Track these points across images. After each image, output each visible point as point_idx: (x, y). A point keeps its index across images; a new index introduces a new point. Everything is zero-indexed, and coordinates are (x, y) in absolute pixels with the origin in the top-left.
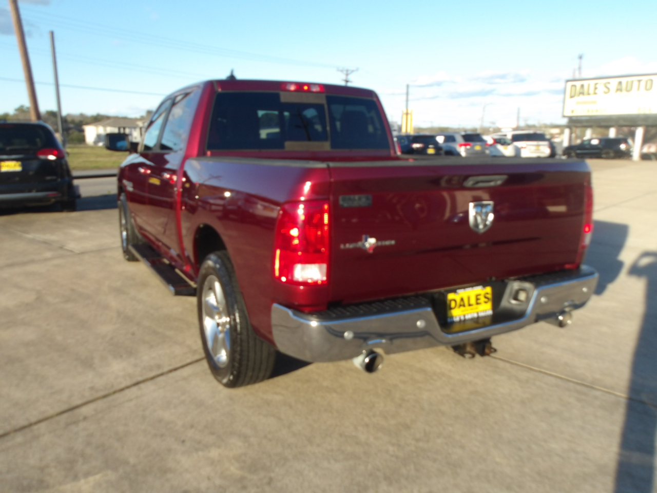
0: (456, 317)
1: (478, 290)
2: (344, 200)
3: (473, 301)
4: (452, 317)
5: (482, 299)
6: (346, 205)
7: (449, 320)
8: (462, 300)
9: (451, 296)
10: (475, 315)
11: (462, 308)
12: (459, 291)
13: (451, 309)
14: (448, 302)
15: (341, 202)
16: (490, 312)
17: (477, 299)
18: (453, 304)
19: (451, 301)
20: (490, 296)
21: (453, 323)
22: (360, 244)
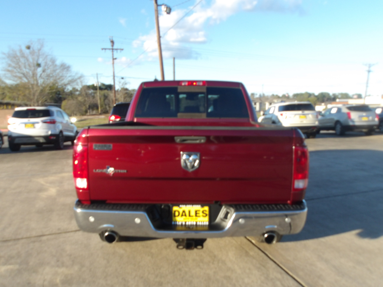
0: (179, 222)
1: (198, 207)
2: (96, 146)
3: (193, 213)
4: (176, 221)
5: (201, 214)
6: (97, 149)
7: (173, 223)
8: (184, 212)
9: (175, 208)
10: (195, 223)
11: (184, 217)
12: (181, 206)
13: (175, 216)
14: (173, 212)
15: (94, 147)
16: (207, 223)
17: (196, 214)
18: (177, 214)
19: (175, 211)
20: (207, 213)
21: (176, 225)
22: (104, 170)
